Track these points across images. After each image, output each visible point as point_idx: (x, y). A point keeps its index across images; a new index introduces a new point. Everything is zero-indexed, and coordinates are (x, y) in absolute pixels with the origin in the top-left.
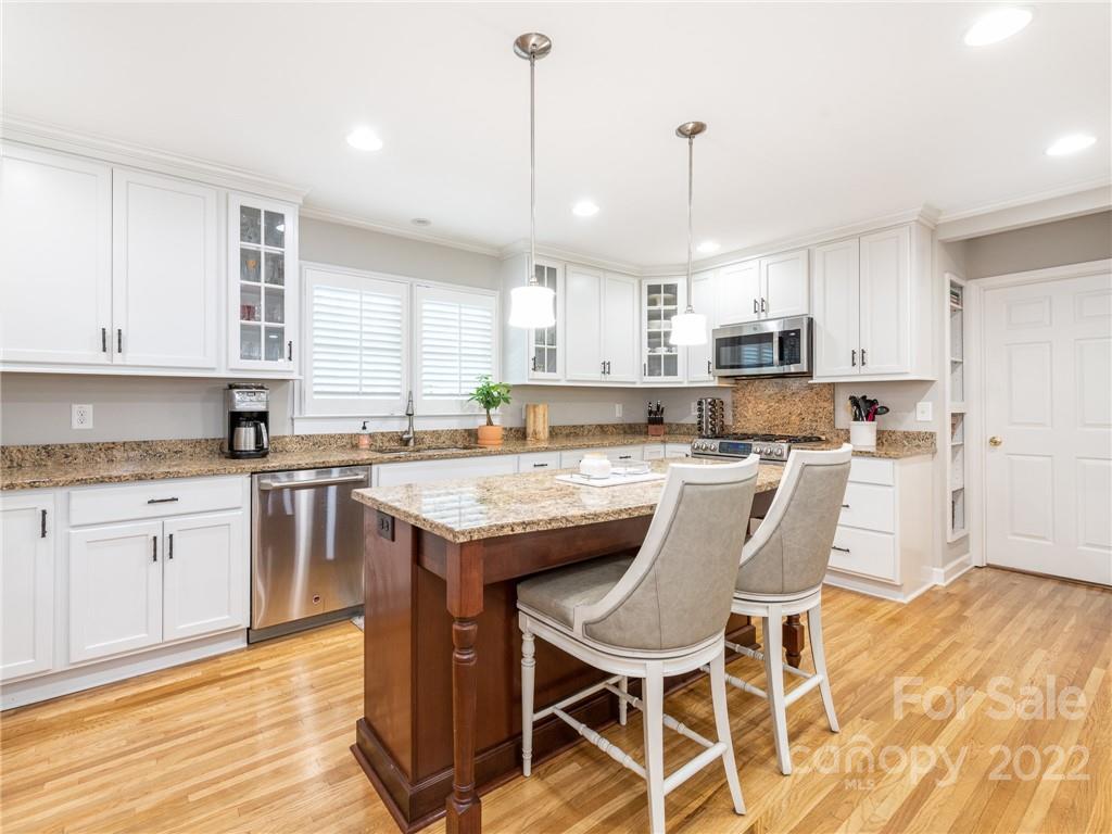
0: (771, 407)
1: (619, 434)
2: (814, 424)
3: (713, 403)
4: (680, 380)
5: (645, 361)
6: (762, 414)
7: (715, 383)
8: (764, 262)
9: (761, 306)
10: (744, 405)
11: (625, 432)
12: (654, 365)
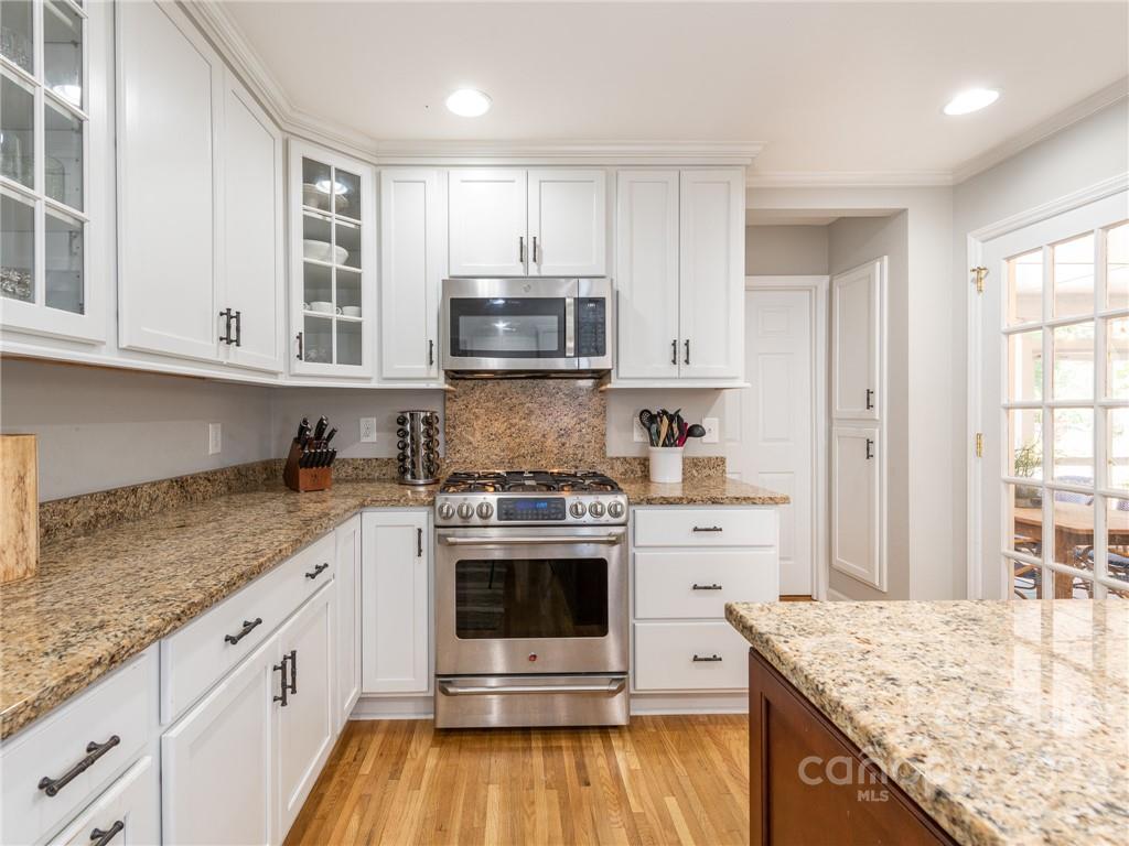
0: (512, 425)
1: (218, 495)
2: (580, 452)
3: (427, 421)
4: (365, 374)
5: (299, 326)
6: (497, 437)
7: (440, 383)
8: (535, 175)
9: (529, 250)
10: (468, 423)
11: (230, 489)
12: (315, 339)
